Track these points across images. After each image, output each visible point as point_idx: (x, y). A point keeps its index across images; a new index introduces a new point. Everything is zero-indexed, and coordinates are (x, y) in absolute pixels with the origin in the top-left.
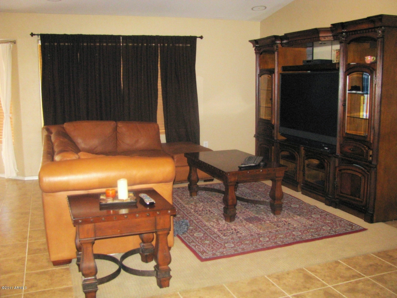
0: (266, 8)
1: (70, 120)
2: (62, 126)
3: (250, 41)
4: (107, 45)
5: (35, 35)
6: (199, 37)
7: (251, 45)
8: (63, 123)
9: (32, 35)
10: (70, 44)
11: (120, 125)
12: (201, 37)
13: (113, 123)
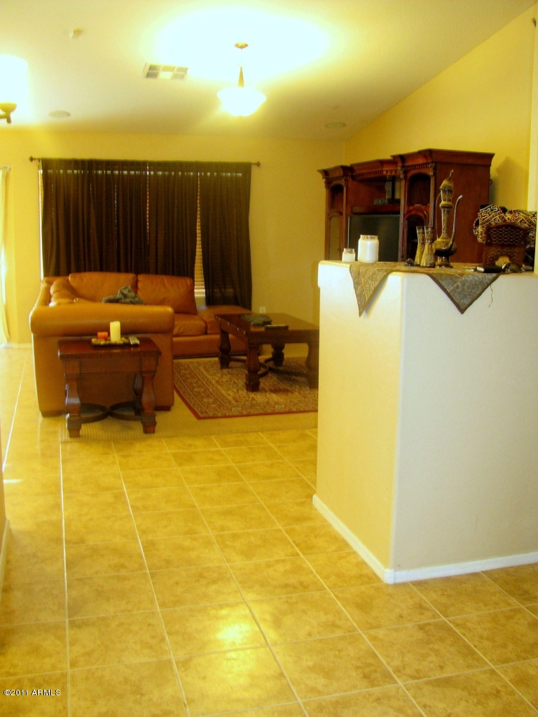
0: (344, 125)
1: (78, 270)
2: (66, 277)
3: (320, 171)
4: (129, 173)
5: (35, 159)
6: (255, 164)
7: (320, 176)
8: (68, 275)
9: (32, 159)
10: (81, 172)
11: (141, 277)
12: (258, 164)
13: (131, 276)
